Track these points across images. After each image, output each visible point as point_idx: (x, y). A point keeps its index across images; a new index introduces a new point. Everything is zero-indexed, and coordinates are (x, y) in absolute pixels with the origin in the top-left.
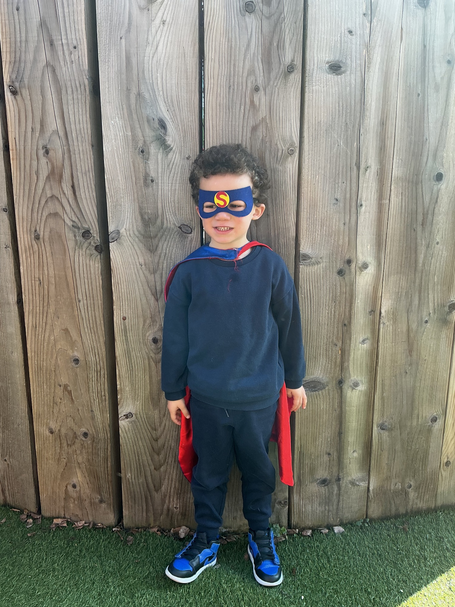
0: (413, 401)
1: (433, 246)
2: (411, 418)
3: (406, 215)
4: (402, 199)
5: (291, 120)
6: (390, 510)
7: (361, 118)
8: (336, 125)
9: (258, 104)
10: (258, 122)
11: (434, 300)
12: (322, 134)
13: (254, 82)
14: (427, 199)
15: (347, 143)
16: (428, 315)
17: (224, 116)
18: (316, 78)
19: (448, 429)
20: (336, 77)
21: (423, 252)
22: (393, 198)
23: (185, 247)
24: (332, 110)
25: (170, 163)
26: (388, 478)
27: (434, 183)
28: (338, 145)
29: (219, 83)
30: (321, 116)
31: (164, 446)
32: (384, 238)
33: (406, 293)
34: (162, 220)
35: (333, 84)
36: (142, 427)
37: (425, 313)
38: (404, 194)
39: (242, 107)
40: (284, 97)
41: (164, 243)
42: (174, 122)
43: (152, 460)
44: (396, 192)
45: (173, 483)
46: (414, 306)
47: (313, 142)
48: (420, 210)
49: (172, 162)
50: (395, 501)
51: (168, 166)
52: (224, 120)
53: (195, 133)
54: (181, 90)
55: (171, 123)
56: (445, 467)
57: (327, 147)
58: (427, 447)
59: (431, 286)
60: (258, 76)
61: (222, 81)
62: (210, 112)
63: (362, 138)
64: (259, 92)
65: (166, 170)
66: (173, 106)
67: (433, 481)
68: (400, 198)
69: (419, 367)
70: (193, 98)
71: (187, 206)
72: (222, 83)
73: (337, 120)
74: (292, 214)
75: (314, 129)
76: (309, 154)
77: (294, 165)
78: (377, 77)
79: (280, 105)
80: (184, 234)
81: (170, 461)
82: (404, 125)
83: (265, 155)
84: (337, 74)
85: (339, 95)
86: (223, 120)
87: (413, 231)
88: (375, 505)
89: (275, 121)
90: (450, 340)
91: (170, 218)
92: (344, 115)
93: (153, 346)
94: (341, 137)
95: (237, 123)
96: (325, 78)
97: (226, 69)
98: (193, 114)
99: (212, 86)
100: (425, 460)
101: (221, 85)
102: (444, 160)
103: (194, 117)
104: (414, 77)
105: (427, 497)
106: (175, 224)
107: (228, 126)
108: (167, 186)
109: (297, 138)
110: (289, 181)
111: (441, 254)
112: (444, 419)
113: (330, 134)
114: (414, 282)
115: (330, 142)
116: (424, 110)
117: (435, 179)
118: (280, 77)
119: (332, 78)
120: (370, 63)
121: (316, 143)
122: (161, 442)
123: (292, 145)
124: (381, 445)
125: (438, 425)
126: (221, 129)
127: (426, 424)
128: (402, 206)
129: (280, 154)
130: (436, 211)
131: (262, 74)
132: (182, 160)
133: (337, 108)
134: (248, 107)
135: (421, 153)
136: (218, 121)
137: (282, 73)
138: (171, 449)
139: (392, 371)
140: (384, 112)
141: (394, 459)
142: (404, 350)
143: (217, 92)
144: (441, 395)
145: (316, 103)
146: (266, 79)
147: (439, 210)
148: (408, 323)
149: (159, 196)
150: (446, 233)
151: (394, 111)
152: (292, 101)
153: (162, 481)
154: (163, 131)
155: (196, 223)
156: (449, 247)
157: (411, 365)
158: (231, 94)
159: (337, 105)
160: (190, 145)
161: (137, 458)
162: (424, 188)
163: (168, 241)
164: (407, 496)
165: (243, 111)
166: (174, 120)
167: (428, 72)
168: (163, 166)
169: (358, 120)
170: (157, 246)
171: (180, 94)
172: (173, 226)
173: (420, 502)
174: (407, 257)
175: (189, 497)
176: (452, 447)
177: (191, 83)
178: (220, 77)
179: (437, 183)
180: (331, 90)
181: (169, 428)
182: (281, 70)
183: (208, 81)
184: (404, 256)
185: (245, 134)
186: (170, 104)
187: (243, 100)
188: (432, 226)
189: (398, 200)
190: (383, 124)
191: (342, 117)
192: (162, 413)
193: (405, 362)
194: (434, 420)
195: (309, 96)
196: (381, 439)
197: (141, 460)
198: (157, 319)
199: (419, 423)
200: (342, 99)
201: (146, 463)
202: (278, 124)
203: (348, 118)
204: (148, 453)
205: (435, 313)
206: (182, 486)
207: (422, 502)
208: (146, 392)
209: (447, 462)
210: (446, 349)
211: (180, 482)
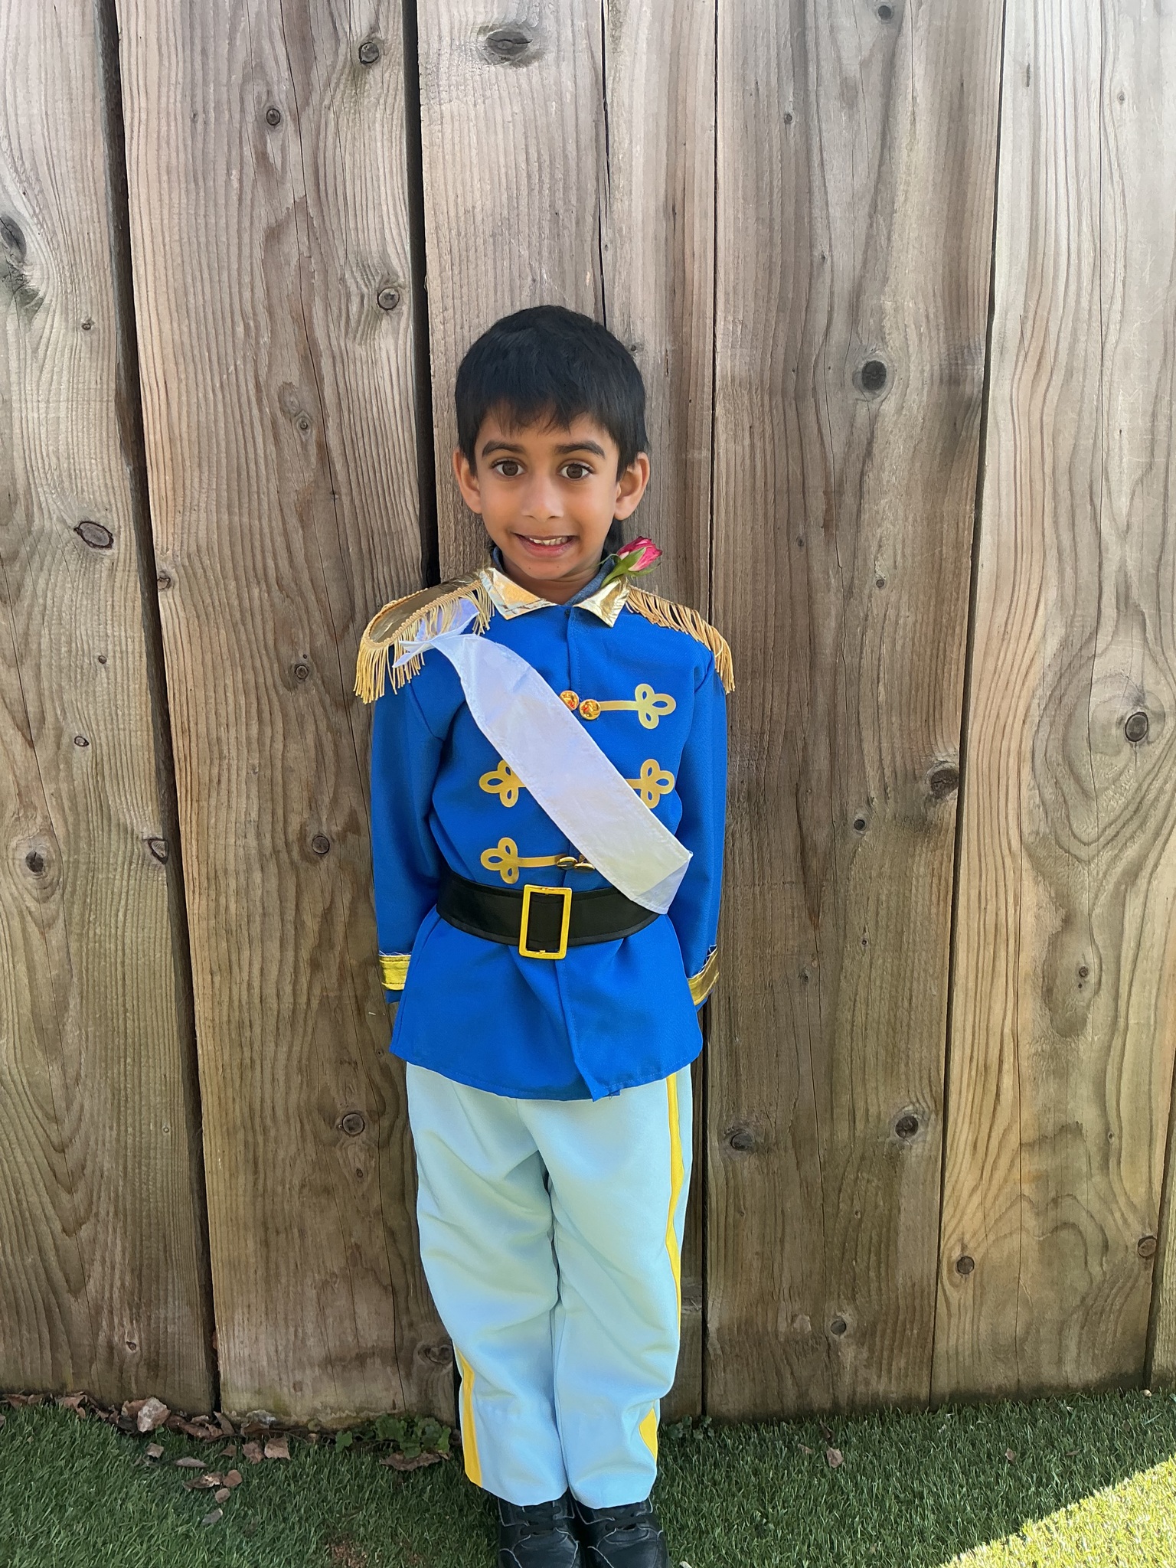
0: (832, 1067)
1: (867, 592)
2: (828, 1116)
3: (771, 497)
4: (752, 446)
5: (380, 204)
6: (781, 1395)
7: (602, 196)
8: (524, 219)
9: (278, 162)
10: (282, 216)
11: (881, 760)
12: (481, 248)
13: (264, 97)
14: (836, 446)
15: (563, 272)
16: (864, 804)
17: (184, 201)
18: (448, 79)
19: (959, 1161)
20: (511, 71)
21: (833, 613)
22: (722, 444)
23: (96, 588)
24: (507, 173)
25: (39, 343)
26: (767, 1299)
27: (857, 394)
28: (534, 280)
29: (163, 105)
30: (473, 192)
31: (84, 1167)
32: (704, 564)
33: (785, 737)
34: (27, 508)
35: (505, 94)
36: (20, 1109)
37: (853, 799)
38: (757, 430)
39: (235, 173)
40: (354, 138)
41: (38, 577)
42: (42, 226)
43: (52, 1203)
44: (731, 426)
45: (117, 1272)
46: (815, 776)
47: (456, 272)
48: (815, 481)
49: (44, 341)
50: (795, 1368)
51: (35, 351)
52: (183, 212)
53: (100, 252)
54: (57, 130)
55: (34, 228)
56: (957, 1274)
57: (499, 288)
58: (890, 1210)
59: (866, 717)
60: (275, 79)
61: (172, 100)
62: (143, 191)
63: (609, 258)
64: (279, 127)
65: (29, 362)
66: (38, 180)
67: (918, 1314)
68: (747, 442)
69: (847, 962)
70: (89, 153)
71: (94, 467)
72: (171, 106)
73: (524, 202)
74: (408, 492)
75: (454, 232)
76: (445, 309)
77: (401, 342)
78: (644, 69)
79: (344, 164)
80: (92, 550)
81: (103, 1213)
82: (744, 214)
83: (310, 312)
84: (516, 64)
85: (525, 127)
86: (180, 214)
87: (795, 545)
88: (729, 1377)
89: (333, 212)
90: (943, 881)
91: (50, 501)
92: (546, 186)
93: (31, 879)
94: (540, 253)
95: (223, 221)
96: (478, 78)
97: (181, 64)
98: (93, 197)
99: (144, 116)
100: (887, 1248)
101: (168, 113)
102: (887, 323)
103: (95, 205)
104: (768, 64)
105: (902, 1364)
106: (64, 522)
107: (197, 230)
108: (35, 410)
109: (403, 261)
110: (388, 390)
111: (893, 618)
112: (940, 1128)
113: (506, 248)
114: (812, 703)
115: (506, 272)
116: (809, 166)
117: (860, 381)
118: (339, 79)
119: (501, 74)
120: (617, 25)
121: (464, 273)
122: (74, 1153)
123: (388, 280)
124: (737, 1196)
125: (919, 1147)
126: (177, 238)
127: (880, 1140)
128: (754, 467)
129: (354, 308)
130: (870, 481)
131: (286, 74)
132: (70, 333)
133: (523, 166)
134: (250, 170)
135: (808, 301)
136: (166, 217)
137: (344, 67)
138: (102, 1177)
139: (758, 973)
140: (675, 175)
141: (782, 1241)
142: (793, 908)
143: (159, 132)
144: (925, 1053)
145: (454, 155)
146: (298, 88)
147: (879, 479)
148: (800, 827)
149: (17, 440)
150: (908, 551)
151: (707, 171)
152: (379, 152)
153: (87, 1266)
154: (15, 251)
155: (121, 514)
156: (921, 597)
157: (817, 954)
158: (200, 138)
159: (522, 157)
160: (90, 287)
161: (14, 1196)
162: (823, 413)
163: (50, 571)
164: (833, 1357)
165: (236, 184)
166: (44, 219)
167: (817, 44)
168: (22, 352)
169: (591, 202)
170: (20, 587)
171: (54, 144)
172: (59, 527)
173: (879, 1377)
174: (783, 626)
175: (162, 1316)
176: (974, 1215)
177: (84, 112)
178: (164, 90)
179: (867, 394)
180: (498, 111)
181: (92, 1116)
182: (341, 58)
183: (132, 103)
184: (771, 622)
185: (246, 251)
186: (31, 174)
187: (235, 153)
188: (858, 531)
189: (739, 449)
190: (674, 211)
191: (540, 192)
192: (71, 1072)
193: (799, 946)
194: (908, 1126)
195: (431, 133)
196: (735, 1177)
197: (25, 1203)
198: (34, 799)
199: (857, 1135)
200: (537, 138)
201: (39, 1212)
202: (343, 220)
203: (560, 194)
204: (41, 1184)
205: (886, 797)
206: (141, 1284)
207: (884, 1379)
208: (21, 1011)
209: (962, 1259)
210: (934, 910)
211: (137, 1273)
